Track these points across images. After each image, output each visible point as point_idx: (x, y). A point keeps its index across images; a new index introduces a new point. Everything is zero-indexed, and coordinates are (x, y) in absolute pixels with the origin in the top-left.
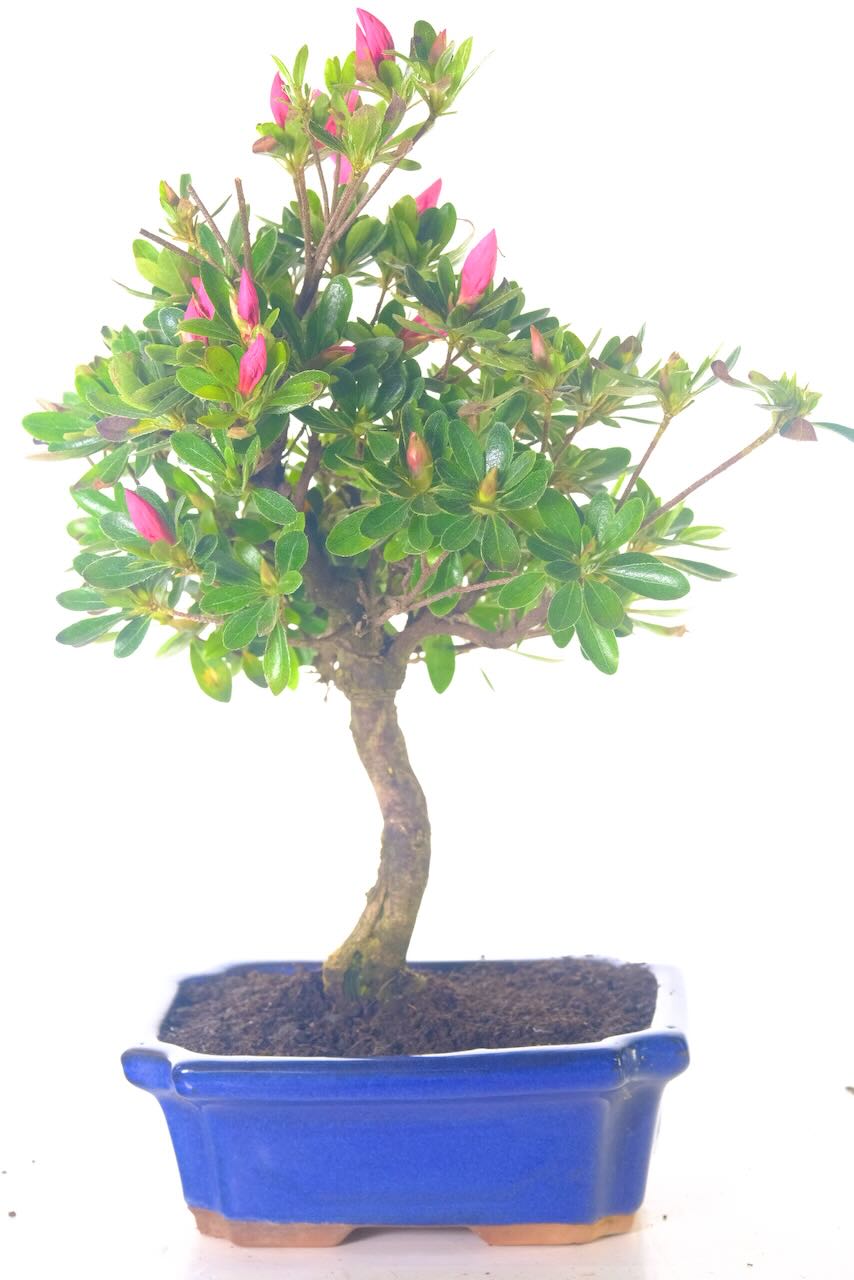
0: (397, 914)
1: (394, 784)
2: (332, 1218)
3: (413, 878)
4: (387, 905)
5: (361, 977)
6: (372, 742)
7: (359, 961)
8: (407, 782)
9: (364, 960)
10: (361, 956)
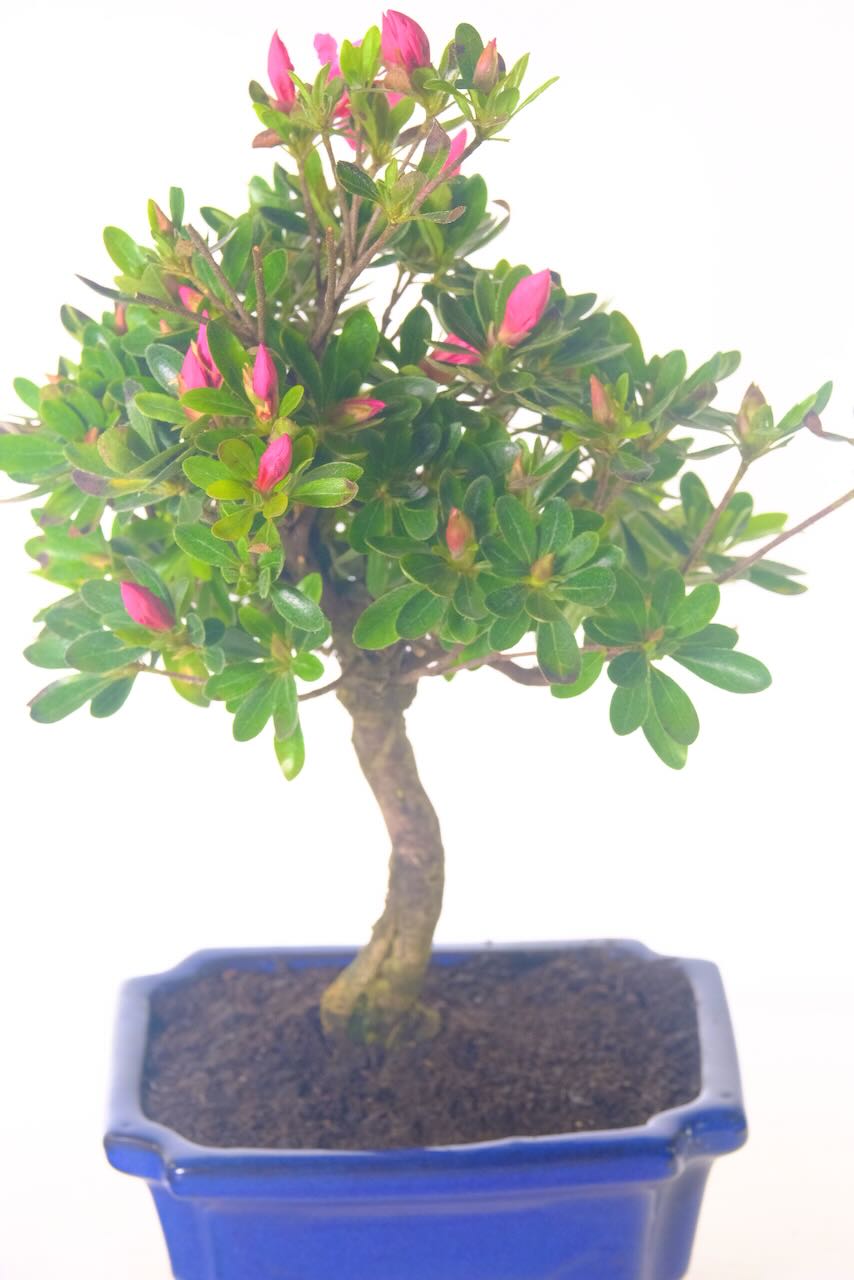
0: (408, 955)
1: (405, 810)
4: (397, 944)
5: (367, 1022)
6: (380, 762)
7: (364, 1004)
8: (419, 808)
9: (370, 1004)
10: (367, 999)
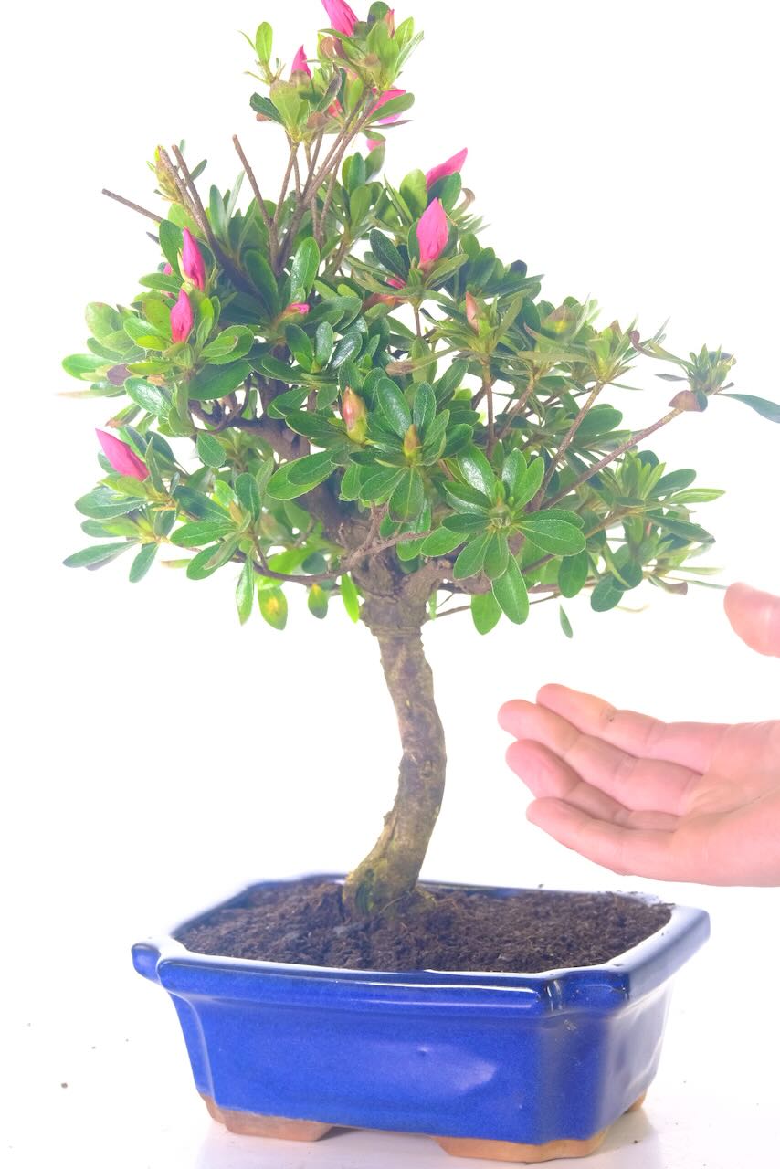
0: (404, 838)
1: (409, 716)
2: (308, 1114)
3: (421, 805)
4: (397, 829)
5: (371, 894)
6: (394, 675)
7: (371, 879)
8: (422, 716)
9: (375, 879)
10: (373, 875)
